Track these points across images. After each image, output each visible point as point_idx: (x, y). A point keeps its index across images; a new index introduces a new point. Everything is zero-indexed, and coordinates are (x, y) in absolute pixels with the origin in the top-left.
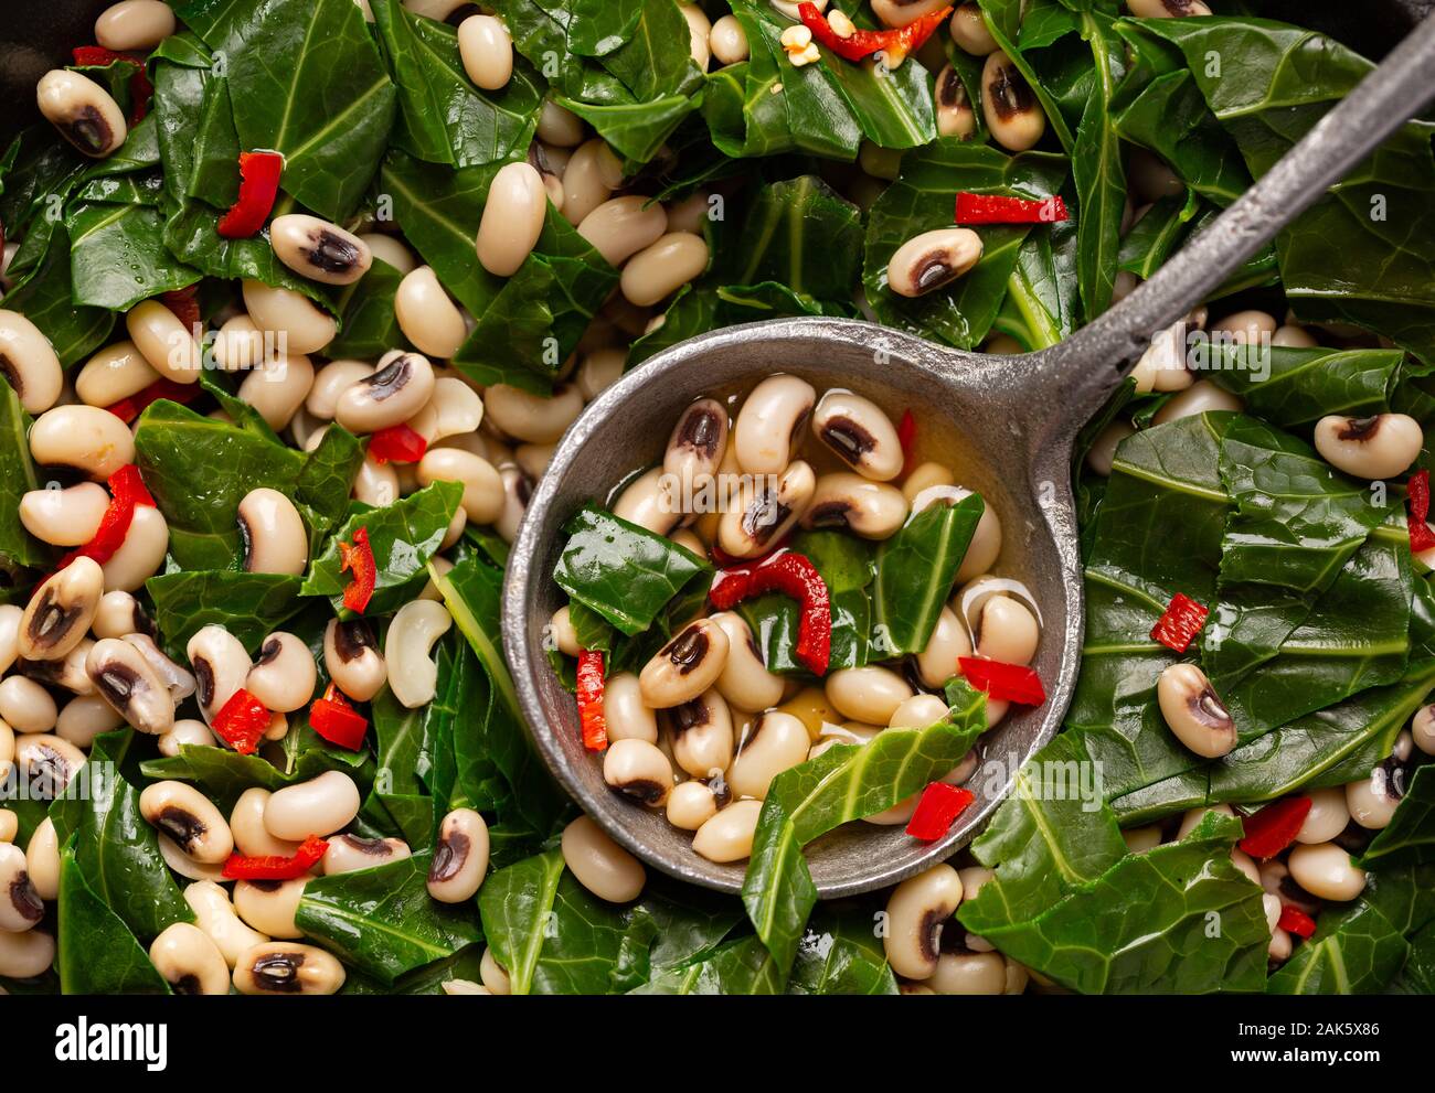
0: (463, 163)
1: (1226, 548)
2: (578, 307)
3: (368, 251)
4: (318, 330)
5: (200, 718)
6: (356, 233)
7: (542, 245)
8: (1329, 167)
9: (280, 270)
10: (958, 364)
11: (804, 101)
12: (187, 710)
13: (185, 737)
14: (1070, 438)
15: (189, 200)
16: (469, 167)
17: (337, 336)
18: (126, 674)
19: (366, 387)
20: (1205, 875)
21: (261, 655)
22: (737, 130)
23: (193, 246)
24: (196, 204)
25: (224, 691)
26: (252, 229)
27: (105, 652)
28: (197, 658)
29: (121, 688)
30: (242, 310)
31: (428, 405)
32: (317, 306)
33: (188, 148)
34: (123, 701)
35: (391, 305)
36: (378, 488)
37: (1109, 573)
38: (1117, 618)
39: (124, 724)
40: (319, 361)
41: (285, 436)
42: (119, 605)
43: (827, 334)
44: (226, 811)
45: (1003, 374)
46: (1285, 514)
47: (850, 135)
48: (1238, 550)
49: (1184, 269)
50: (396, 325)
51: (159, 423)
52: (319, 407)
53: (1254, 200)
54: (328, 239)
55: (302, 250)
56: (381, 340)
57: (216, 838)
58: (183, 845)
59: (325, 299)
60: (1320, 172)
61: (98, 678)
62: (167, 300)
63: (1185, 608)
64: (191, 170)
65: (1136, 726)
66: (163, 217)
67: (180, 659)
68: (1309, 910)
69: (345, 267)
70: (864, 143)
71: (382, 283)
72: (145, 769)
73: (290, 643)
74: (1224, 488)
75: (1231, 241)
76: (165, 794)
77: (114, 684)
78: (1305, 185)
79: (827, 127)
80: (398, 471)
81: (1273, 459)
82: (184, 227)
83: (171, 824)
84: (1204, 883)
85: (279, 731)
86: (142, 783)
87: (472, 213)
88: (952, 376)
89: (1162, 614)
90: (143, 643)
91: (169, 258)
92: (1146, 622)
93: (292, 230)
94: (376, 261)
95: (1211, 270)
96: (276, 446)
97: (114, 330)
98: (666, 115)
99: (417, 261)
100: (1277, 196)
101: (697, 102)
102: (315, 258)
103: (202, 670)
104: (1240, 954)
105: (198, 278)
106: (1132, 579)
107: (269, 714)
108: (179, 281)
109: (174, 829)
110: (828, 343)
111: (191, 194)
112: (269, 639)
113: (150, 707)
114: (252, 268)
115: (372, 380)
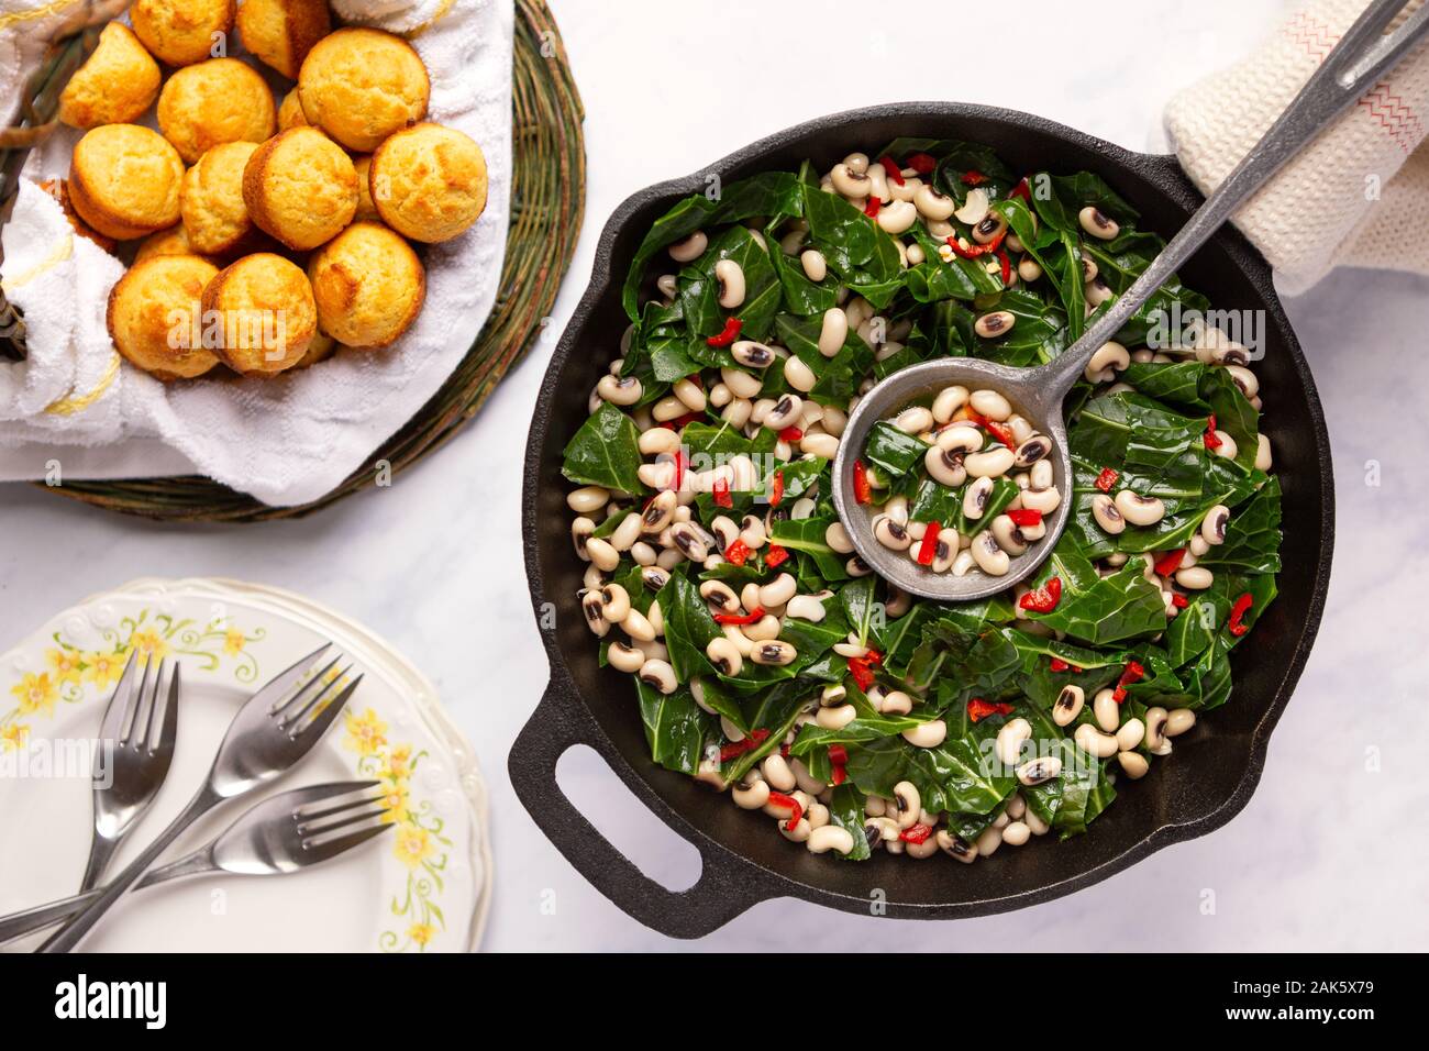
0: (810, 313)
1: (1129, 449)
2: (859, 369)
3: (771, 353)
4: (753, 387)
5: (718, 553)
6: (768, 345)
7: (846, 342)
8: (1160, 277)
9: (736, 364)
10: (1012, 373)
11: (951, 275)
12: (712, 551)
13: (713, 562)
14: (1061, 399)
15: (699, 335)
16: (813, 314)
17: (762, 389)
18: (687, 537)
19: (774, 413)
20: (1132, 584)
21: (743, 526)
22: (924, 291)
23: (700, 355)
24: (701, 337)
25: (730, 541)
26: (726, 348)
27: (677, 528)
28: (717, 530)
29: (685, 542)
30: (721, 381)
31: (802, 415)
32: (753, 377)
33: (696, 313)
34: (687, 548)
35: (783, 374)
36: (783, 451)
37: (1078, 458)
38: (1081, 478)
39: (687, 559)
40: (753, 400)
41: (741, 432)
42: (685, 511)
43: (955, 364)
44: (739, 593)
45: (1031, 375)
46: (1154, 437)
47: (971, 289)
48: (1133, 449)
49: (1105, 323)
50: (786, 381)
51: (692, 432)
52: (756, 419)
53: (1131, 293)
54: (756, 351)
55: (746, 357)
56: (779, 388)
57: (733, 603)
58: (719, 605)
59: (756, 374)
60: (1157, 279)
61: (675, 538)
62: (691, 378)
63: (1109, 473)
64: (698, 323)
65: (1085, 521)
66: (688, 343)
67: (708, 529)
68: (1186, 594)
69: (764, 361)
70: (977, 292)
71: (779, 364)
72: (700, 576)
73: (754, 520)
74: (1129, 425)
75: (1123, 311)
76: (710, 586)
77: (683, 541)
78: (1151, 285)
79: (962, 287)
80: (791, 444)
81: (1150, 413)
82: (696, 348)
83: (715, 598)
84: (1133, 588)
85: (753, 556)
86: (699, 583)
87: (816, 333)
88: (1009, 378)
89: (1098, 475)
90: (694, 524)
91: (690, 360)
92: (1092, 479)
93: (741, 349)
94: (777, 357)
95: (1116, 323)
96: (740, 438)
97: (668, 391)
98: (893, 289)
99: (791, 354)
100: (1140, 290)
101: (905, 282)
102: (751, 359)
103: (719, 535)
104: (1154, 614)
105: (701, 368)
106: (1087, 461)
107: (748, 549)
108: (696, 370)
109: (716, 600)
110: (957, 368)
111: (699, 332)
112: (745, 518)
113: (698, 551)
114: (726, 363)
115: (776, 409)
